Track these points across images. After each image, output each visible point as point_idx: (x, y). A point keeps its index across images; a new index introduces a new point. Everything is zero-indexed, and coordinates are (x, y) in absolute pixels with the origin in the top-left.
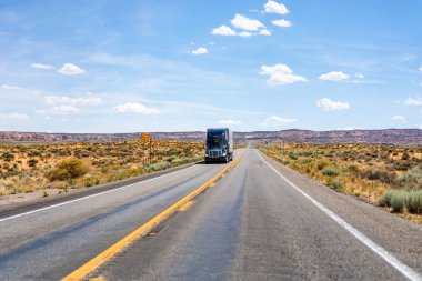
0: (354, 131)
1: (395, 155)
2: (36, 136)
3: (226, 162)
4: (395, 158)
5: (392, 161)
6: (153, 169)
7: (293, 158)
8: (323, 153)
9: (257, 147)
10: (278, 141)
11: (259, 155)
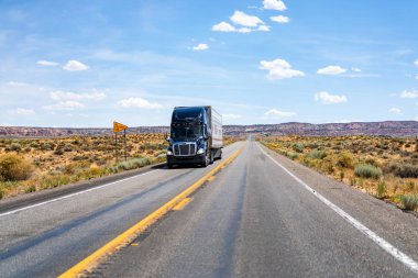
0: (352, 124)
1: (407, 146)
2: (42, 131)
3: (204, 165)
4: (409, 150)
5: (408, 154)
6: (124, 168)
7: (298, 151)
8: (329, 145)
9: (258, 140)
10: (278, 134)
11: (260, 148)
